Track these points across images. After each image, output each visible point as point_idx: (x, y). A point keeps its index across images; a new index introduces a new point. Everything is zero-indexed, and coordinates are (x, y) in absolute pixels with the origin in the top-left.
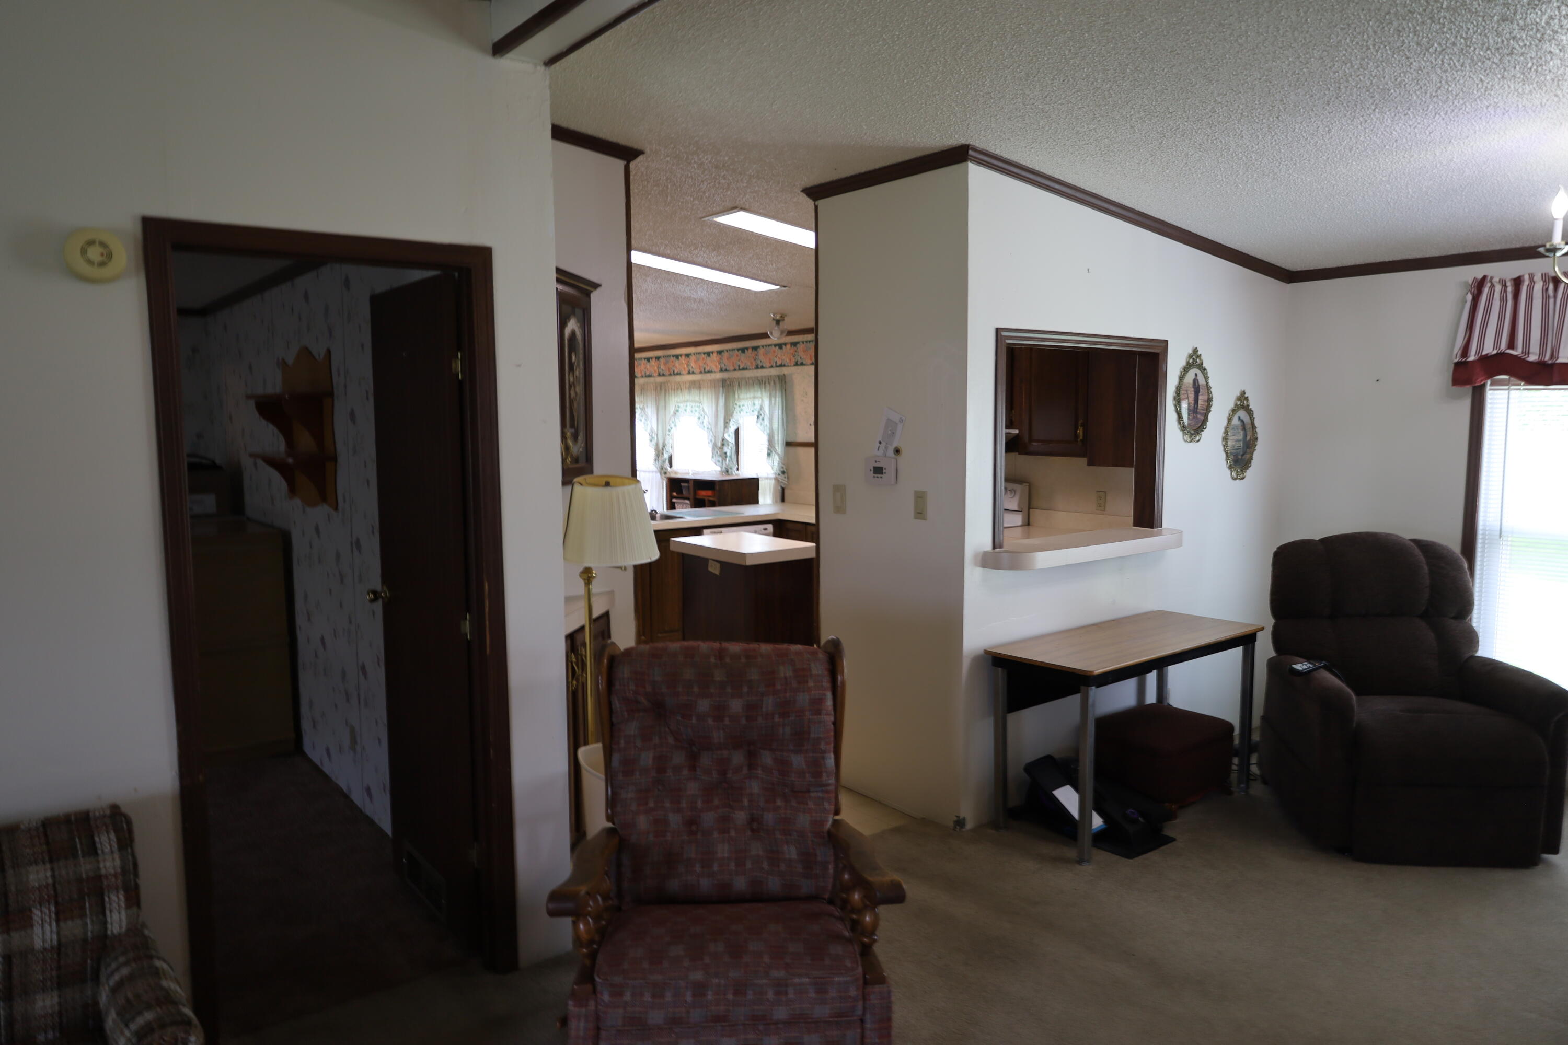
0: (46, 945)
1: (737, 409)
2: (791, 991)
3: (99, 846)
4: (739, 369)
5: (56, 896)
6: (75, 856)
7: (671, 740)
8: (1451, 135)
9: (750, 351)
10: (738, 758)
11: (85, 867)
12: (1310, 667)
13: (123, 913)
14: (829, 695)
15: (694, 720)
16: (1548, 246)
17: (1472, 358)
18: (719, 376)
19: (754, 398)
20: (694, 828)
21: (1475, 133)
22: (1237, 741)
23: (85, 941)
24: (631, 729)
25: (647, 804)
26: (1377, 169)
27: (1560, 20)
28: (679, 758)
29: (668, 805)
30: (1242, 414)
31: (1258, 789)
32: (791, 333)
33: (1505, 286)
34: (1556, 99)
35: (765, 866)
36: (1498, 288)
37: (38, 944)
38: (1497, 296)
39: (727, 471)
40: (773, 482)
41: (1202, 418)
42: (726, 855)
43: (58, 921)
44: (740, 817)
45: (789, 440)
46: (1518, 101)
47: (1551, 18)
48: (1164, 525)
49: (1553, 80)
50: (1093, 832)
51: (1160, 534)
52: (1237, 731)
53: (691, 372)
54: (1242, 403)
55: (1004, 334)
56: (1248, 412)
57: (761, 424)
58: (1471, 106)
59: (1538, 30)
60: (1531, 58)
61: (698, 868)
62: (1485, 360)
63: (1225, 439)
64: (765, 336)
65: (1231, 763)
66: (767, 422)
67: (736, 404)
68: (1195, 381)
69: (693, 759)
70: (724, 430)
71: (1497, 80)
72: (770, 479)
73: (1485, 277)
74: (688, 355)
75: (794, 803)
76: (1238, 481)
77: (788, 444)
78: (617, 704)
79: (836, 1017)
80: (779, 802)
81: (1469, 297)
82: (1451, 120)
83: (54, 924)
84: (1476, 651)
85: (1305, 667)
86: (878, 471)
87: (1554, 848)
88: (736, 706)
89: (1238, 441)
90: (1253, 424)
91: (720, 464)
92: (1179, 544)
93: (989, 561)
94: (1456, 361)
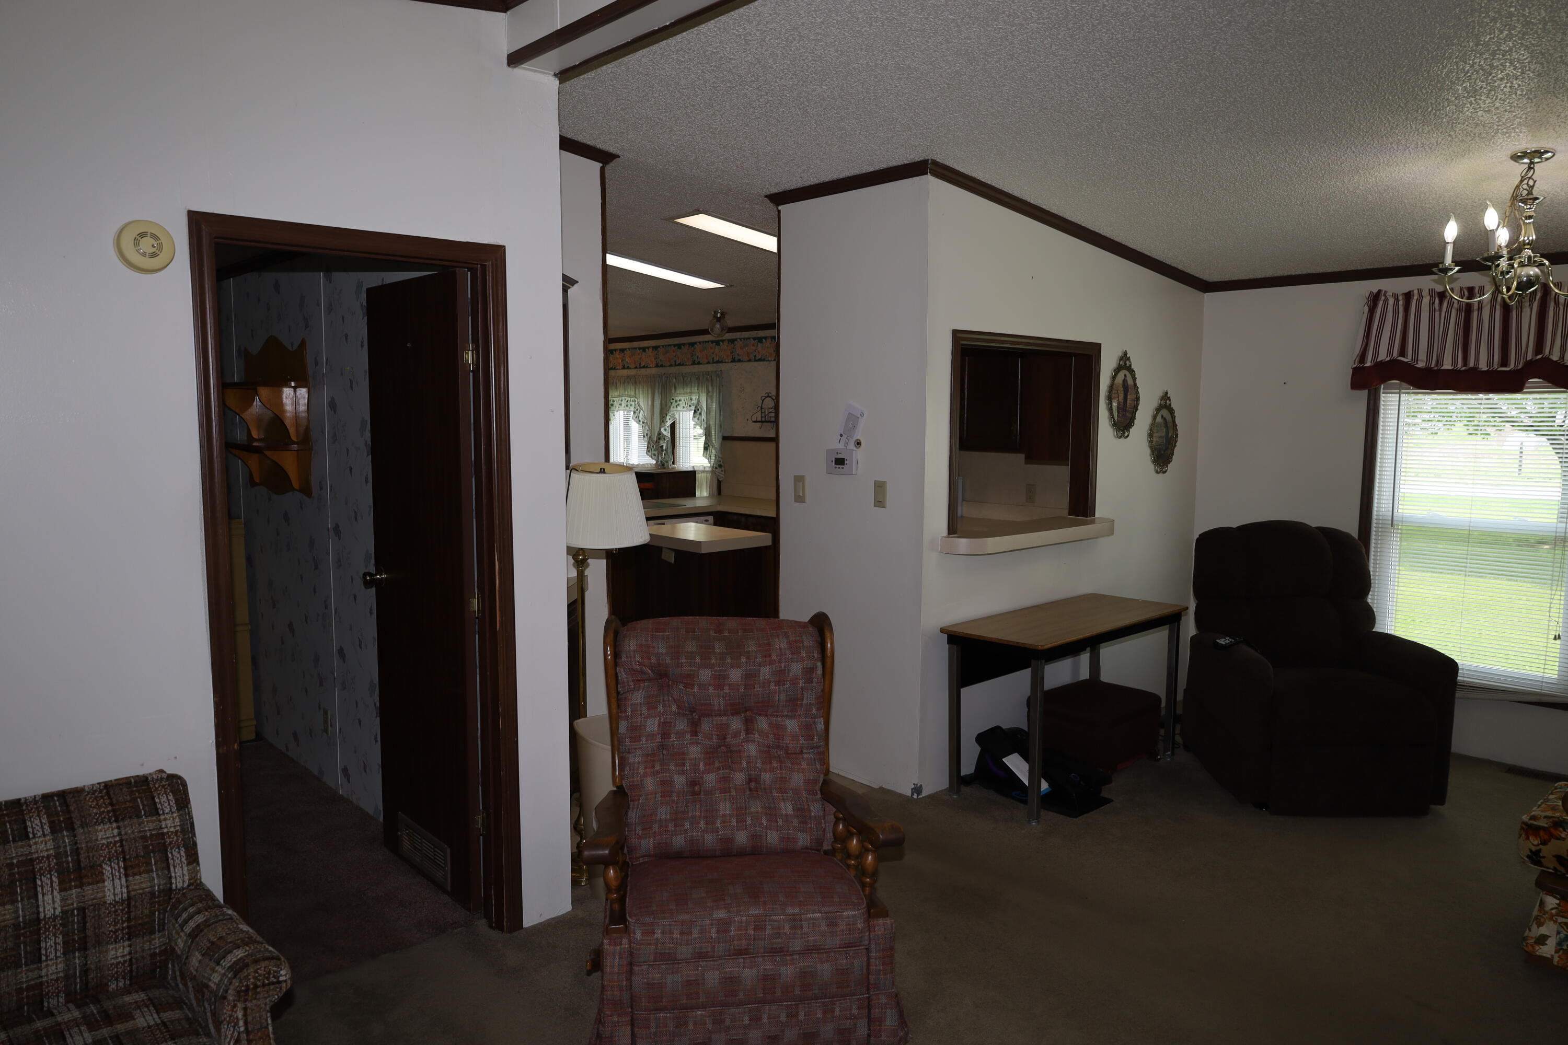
0: (117, 899)
1: (674, 404)
2: (805, 924)
3: (159, 806)
4: (676, 365)
5: (123, 852)
6: (139, 816)
7: (674, 708)
8: (1359, 166)
9: (687, 346)
10: (736, 724)
11: (148, 826)
12: (1231, 642)
13: (186, 869)
14: (819, 665)
15: (696, 689)
16: (1441, 266)
17: (1368, 364)
18: (654, 371)
19: (691, 393)
20: (697, 788)
21: (1380, 165)
22: (1163, 712)
23: (152, 894)
24: (638, 697)
25: (654, 767)
26: (1293, 193)
27: (1457, 73)
28: (681, 725)
29: (672, 767)
30: (1164, 412)
31: (1181, 756)
32: (731, 330)
33: (1397, 299)
34: (1449, 139)
35: (764, 821)
36: (1391, 301)
37: (110, 898)
38: (1390, 308)
39: (663, 465)
40: (709, 475)
41: (1130, 416)
42: (728, 812)
43: (126, 875)
44: (739, 777)
45: (726, 434)
46: (1418, 139)
47: (1450, 71)
48: (1098, 514)
49: (1448, 122)
50: (1042, 794)
51: (1093, 522)
52: (1163, 704)
53: (626, 367)
54: (1165, 404)
55: (959, 335)
56: (1169, 411)
57: (698, 419)
58: (1378, 142)
59: (1438, 81)
60: (1431, 103)
61: (702, 825)
62: (1379, 365)
63: (1150, 436)
64: (705, 332)
65: (1158, 734)
66: (704, 416)
67: (673, 399)
68: (1125, 381)
69: (695, 727)
70: (660, 424)
71: (1401, 120)
72: (707, 472)
73: (1380, 291)
74: (622, 350)
75: (788, 764)
76: (1161, 474)
77: (725, 438)
78: (623, 675)
79: (845, 947)
80: (775, 764)
81: (1366, 309)
82: (1360, 153)
83: (124, 880)
84: (1373, 627)
85: (1227, 642)
86: (840, 462)
87: (1441, 800)
88: (735, 675)
89: (1161, 437)
90: (1174, 421)
91: (656, 457)
92: (1111, 533)
93: (944, 546)
94: (1354, 366)
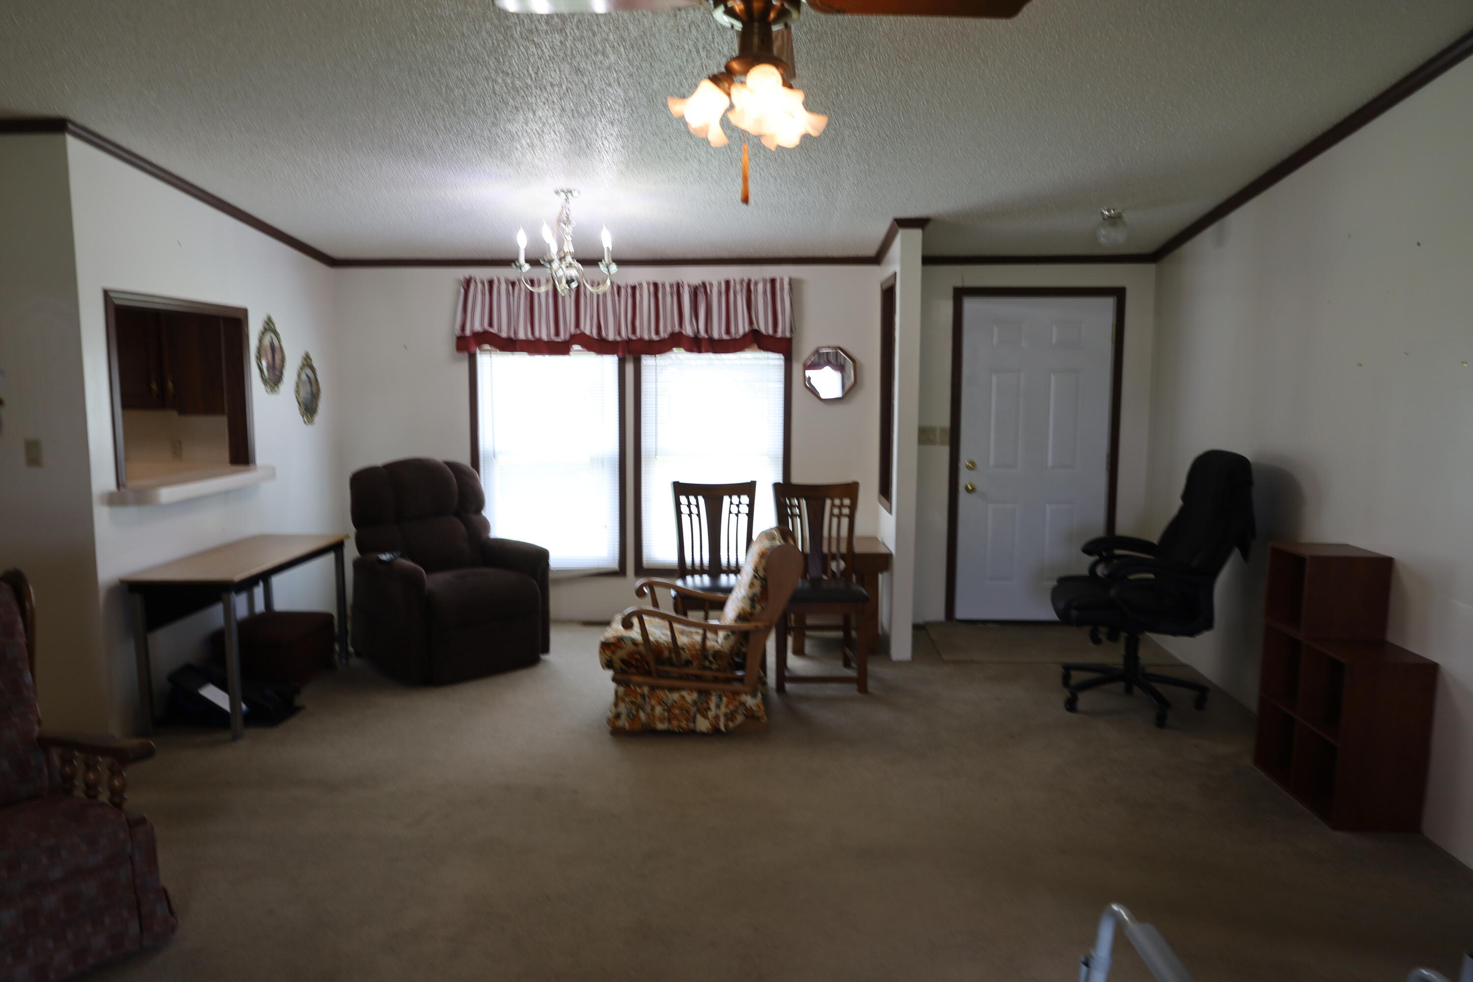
12: (390, 558)
14: (19, 619)
16: (516, 262)
17: (467, 333)
22: (336, 629)
30: (308, 371)
31: (354, 662)
33: (483, 285)
36: (480, 286)
38: (479, 290)
41: (279, 373)
47: (518, 130)
48: (258, 463)
50: (242, 716)
51: (254, 470)
52: (335, 619)
54: (307, 363)
55: (110, 295)
56: (312, 370)
59: (511, 136)
62: (475, 335)
63: (297, 392)
65: (333, 649)
68: (271, 343)
73: (470, 277)
76: (309, 424)
81: (462, 291)
84: (489, 534)
85: (386, 558)
89: (306, 393)
90: (316, 378)
92: (272, 477)
93: (113, 500)
94: (458, 335)
